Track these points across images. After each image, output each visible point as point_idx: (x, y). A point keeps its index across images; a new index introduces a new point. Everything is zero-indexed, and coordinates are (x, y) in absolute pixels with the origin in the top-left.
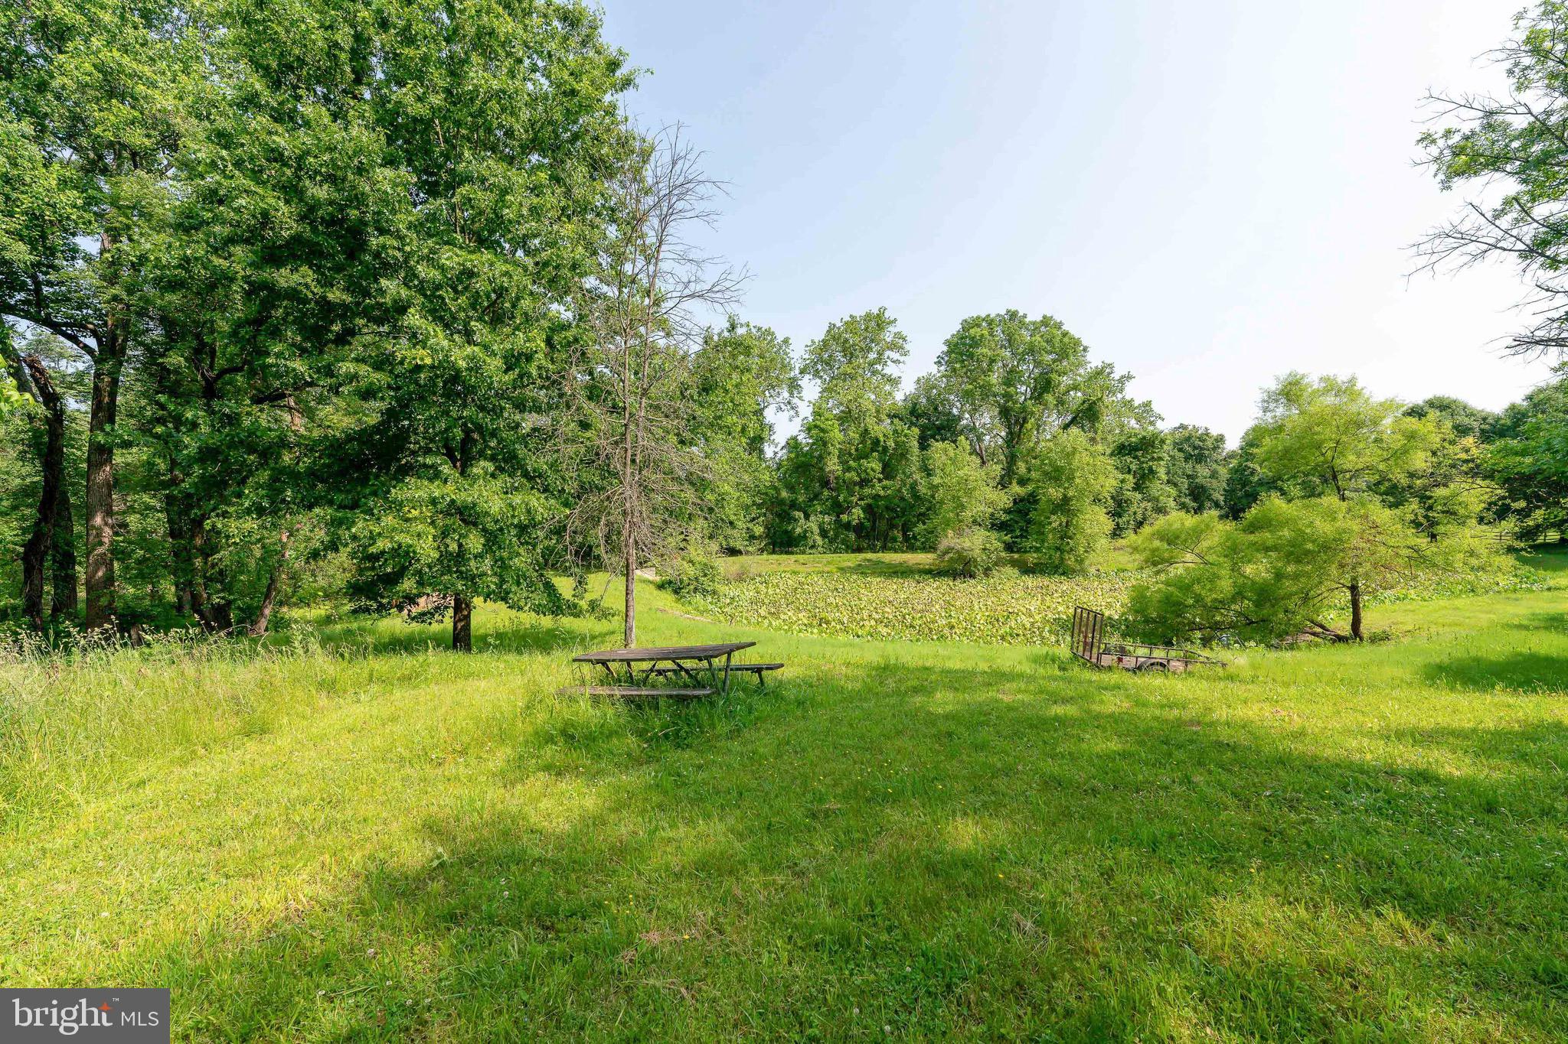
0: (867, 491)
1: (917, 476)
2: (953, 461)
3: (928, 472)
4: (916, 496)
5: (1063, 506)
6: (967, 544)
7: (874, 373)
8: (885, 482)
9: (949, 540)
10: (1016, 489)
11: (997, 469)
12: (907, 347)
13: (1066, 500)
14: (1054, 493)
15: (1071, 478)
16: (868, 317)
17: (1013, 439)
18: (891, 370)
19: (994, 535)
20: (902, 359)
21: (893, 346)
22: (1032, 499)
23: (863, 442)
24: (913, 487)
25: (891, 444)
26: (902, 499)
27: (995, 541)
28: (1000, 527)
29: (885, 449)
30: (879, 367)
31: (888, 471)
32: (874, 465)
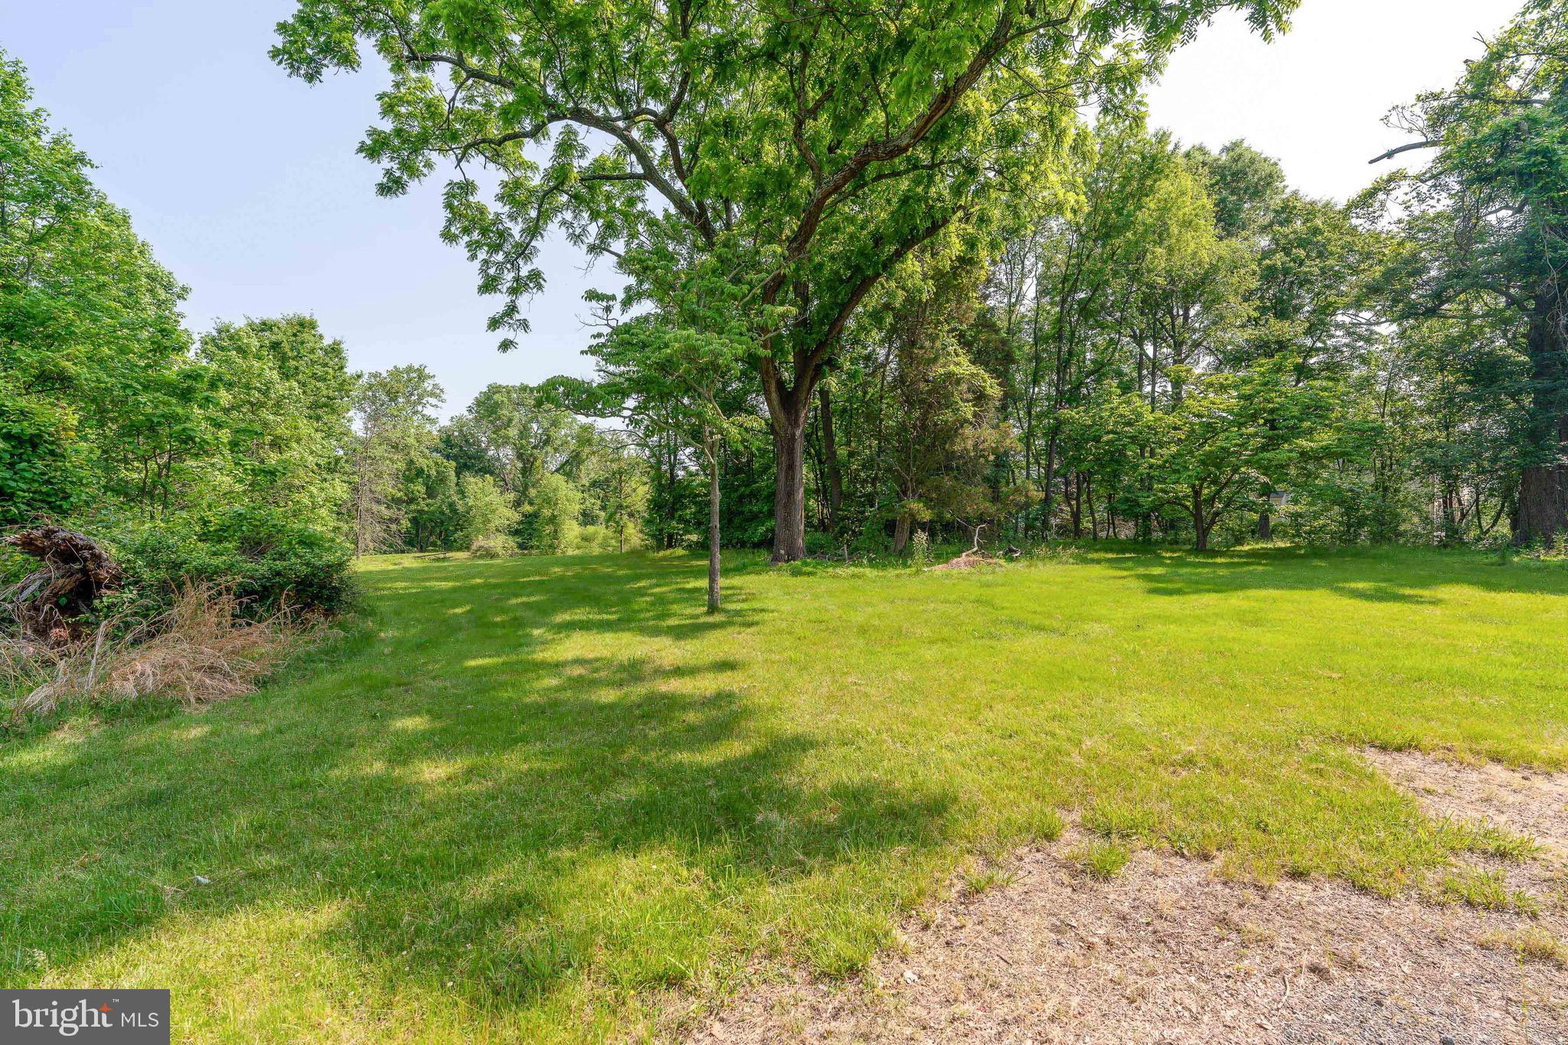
0: (413, 507)
1: (455, 498)
2: (482, 490)
3: (462, 493)
4: (454, 511)
5: (553, 519)
6: (492, 544)
7: (416, 412)
8: (429, 501)
9: (480, 541)
10: (527, 508)
11: (511, 496)
12: (444, 396)
13: (554, 517)
14: (546, 512)
15: (556, 504)
16: (410, 369)
17: (526, 471)
18: (429, 411)
19: (510, 539)
20: (440, 404)
21: (432, 394)
22: (535, 515)
23: (409, 470)
24: (451, 505)
25: (433, 473)
26: (443, 513)
27: (512, 542)
28: (516, 533)
29: (429, 476)
30: (420, 408)
31: (431, 493)
32: (419, 488)
